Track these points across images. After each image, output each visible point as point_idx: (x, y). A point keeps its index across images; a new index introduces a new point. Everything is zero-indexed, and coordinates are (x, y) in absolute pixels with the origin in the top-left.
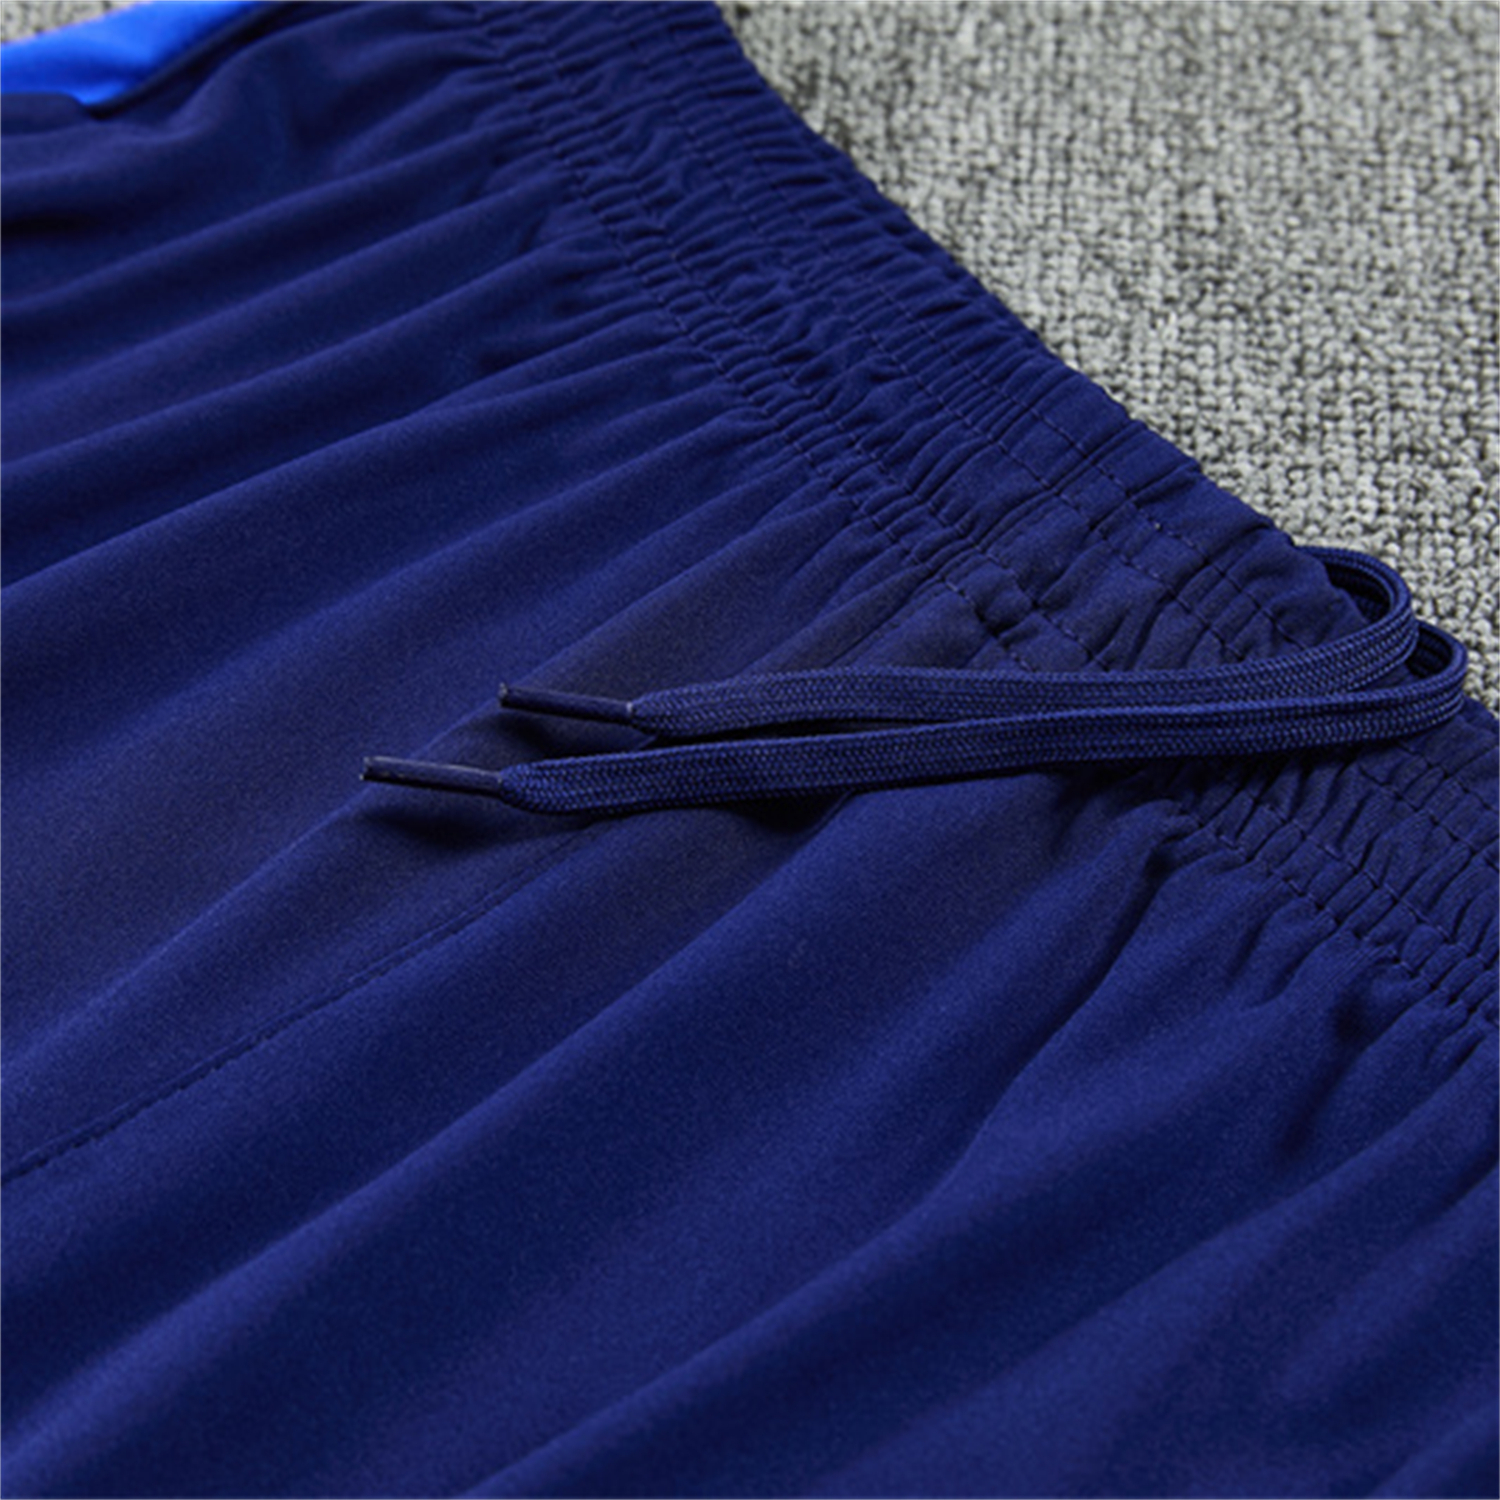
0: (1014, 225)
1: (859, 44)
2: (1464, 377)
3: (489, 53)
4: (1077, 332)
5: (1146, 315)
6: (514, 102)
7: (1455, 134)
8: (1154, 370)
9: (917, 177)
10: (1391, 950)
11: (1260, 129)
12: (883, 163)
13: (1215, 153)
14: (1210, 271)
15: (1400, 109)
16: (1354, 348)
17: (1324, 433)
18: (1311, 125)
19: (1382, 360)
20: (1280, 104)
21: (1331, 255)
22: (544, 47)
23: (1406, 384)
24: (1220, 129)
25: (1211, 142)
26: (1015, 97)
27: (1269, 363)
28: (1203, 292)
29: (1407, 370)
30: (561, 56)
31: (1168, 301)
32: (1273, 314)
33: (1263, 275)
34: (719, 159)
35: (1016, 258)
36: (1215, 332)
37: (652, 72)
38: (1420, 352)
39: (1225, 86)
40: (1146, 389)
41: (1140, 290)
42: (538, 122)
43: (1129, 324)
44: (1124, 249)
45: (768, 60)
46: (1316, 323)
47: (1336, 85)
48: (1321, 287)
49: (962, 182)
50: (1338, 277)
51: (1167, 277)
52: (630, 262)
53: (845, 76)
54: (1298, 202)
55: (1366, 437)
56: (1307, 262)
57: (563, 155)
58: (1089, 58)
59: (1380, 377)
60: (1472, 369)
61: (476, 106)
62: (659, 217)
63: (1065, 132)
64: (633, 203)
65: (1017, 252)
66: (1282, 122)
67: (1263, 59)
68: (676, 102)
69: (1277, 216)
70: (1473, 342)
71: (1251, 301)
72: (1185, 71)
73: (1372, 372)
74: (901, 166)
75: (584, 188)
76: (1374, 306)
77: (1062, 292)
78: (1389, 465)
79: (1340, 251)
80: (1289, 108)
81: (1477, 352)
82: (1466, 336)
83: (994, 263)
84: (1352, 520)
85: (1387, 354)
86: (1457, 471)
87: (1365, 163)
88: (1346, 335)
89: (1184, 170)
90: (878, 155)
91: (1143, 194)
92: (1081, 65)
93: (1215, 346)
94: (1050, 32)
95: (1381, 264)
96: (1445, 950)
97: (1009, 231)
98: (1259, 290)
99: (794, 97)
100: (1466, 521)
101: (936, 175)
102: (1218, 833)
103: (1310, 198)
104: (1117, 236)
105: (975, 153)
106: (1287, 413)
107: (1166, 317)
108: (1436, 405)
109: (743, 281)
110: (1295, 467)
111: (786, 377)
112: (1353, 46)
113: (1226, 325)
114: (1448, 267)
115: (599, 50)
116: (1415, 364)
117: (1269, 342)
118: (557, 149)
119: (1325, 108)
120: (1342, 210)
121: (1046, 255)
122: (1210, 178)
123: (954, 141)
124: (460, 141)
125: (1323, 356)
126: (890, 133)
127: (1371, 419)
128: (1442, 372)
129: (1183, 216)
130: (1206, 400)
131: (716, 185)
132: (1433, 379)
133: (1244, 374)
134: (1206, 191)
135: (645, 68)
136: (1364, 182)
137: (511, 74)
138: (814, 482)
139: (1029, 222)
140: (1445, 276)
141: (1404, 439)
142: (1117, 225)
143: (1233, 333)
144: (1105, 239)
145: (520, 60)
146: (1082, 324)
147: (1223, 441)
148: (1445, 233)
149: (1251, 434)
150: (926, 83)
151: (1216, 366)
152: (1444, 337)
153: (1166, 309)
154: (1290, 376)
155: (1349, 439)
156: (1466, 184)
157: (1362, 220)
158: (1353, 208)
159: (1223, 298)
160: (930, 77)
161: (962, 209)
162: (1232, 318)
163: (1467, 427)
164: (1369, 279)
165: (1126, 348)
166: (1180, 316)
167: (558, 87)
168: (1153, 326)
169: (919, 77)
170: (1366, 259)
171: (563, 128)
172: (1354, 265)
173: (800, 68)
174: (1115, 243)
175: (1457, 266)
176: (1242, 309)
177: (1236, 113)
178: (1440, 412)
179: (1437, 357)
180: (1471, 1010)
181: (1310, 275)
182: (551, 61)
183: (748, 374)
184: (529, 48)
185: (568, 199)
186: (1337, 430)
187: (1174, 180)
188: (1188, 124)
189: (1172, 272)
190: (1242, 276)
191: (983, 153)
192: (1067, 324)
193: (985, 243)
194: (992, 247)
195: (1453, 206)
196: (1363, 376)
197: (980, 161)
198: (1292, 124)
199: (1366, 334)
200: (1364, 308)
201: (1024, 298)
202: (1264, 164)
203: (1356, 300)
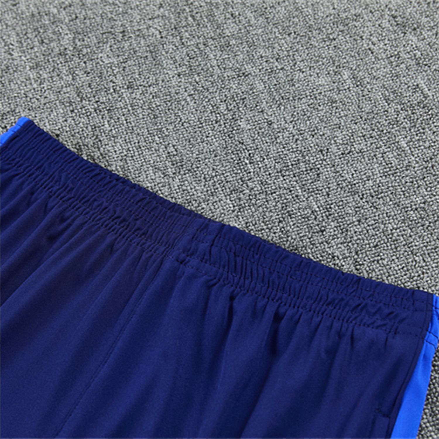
0: (136, 167)
1: (85, 135)
2: (238, 170)
3: (20, 172)
4: (159, 187)
5: (171, 179)
6: (29, 180)
7: (214, 114)
8: (178, 191)
9: (112, 163)
10: (280, 301)
11: (175, 127)
12: (103, 162)
13: (169, 136)
14: (179, 164)
15: (201, 112)
16: (214, 172)
17: (216, 192)
18: (185, 122)
19: (221, 172)
20: (176, 119)
21: (201, 152)
22: (30, 166)
23: (227, 176)
24: (167, 129)
25: (167, 133)
26: (123, 136)
27: (199, 181)
28: (180, 169)
29: (226, 173)
30: (35, 166)
31: (174, 174)
32: (195, 169)
33: (190, 161)
34: (78, 176)
35: (140, 175)
36: (186, 177)
37: (54, 162)
38: (227, 168)
39: (164, 119)
40: (178, 195)
41: (167, 173)
42: (36, 182)
43: (169, 182)
44: (161, 165)
45: (68, 145)
46: (205, 168)
47: (186, 111)
48: (202, 159)
49: (121, 160)
50: (204, 156)
51: (171, 168)
52: (70, 206)
53: (86, 144)
54: (190, 141)
55: (224, 191)
56: (197, 155)
57: (45, 188)
58: (134, 121)
59: (222, 176)
60: (238, 168)
61: (22, 184)
62: (71, 193)
63: (137, 141)
64: (65, 193)
65: (139, 173)
66: (179, 124)
67: (169, 109)
68: (63, 167)
69: (187, 146)
70: (236, 162)
71: (190, 168)
72: (154, 118)
73: (220, 176)
74: (107, 161)
75: (53, 193)
76: (214, 160)
77: (152, 179)
78: (231, 196)
79: (202, 150)
80: (179, 120)
81: (238, 163)
82: (234, 161)
83: (136, 177)
84: (229, 210)
85: (221, 171)
86: (244, 192)
87: (199, 127)
88: (211, 169)
89: (164, 142)
90: (102, 161)
91: (159, 150)
92: (133, 124)
93: (187, 180)
94: (123, 118)
95: (212, 150)
96: (290, 298)
97: (136, 169)
98: (191, 165)
99: (78, 152)
100: (250, 202)
101: (115, 161)
102: (240, 288)
103: (192, 139)
104: (157, 162)
105: (120, 153)
106: (207, 191)
107: (175, 177)
108: (235, 178)
109: (96, 203)
110: (214, 203)
111: (116, 223)
112: (185, 100)
113: (187, 175)
114: (225, 146)
115: (42, 162)
116: (227, 171)
117: (197, 176)
118: (43, 186)
119: (186, 118)
120: (199, 140)
121: (145, 172)
122: (170, 142)
123: (115, 151)
124: (23, 193)
125: (209, 175)
126: (101, 155)
127: (223, 186)
128: (233, 171)
129: (169, 153)
130: (191, 194)
131: (80, 182)
132: (232, 173)
133: (196, 185)
134: (171, 145)
135: (53, 162)
136: (201, 132)
137: (26, 174)
138: (133, 245)
139: (139, 165)
140: (225, 148)
141: (232, 188)
142: (156, 159)
143: (190, 176)
144: (155, 164)
145: (27, 170)
146: (160, 185)
147: (198, 202)
148: (221, 138)
149: (202, 198)
150: (103, 140)
151: (189, 185)
152: (230, 162)
153: (174, 175)
154: (205, 182)
155: (221, 192)
156: (220, 125)
157: (204, 141)
158: (201, 139)
159: (184, 169)
160: (103, 138)
161: (124, 167)
162: (188, 173)
163: (242, 181)
164: (211, 154)
165: (170, 187)
166: (178, 176)
167: (37, 173)
168: (173, 181)
169: (102, 139)
170: (208, 150)
171: (42, 181)
172: (207, 152)
173: (76, 145)
174: (158, 164)
175: (226, 145)
176: (189, 170)
177: (169, 124)
178: (236, 180)
179: (231, 167)
180: (298, 307)
181: (199, 157)
182: (33, 168)
183: (108, 225)
184: (27, 167)
185: (50, 197)
186: (218, 191)
187: (163, 145)
188: (160, 130)
189: (172, 166)
190: (186, 163)
191: (122, 152)
192: (156, 186)
193: (132, 173)
194: (134, 174)
195: (220, 131)
196: (218, 177)
197: (123, 154)
198: (181, 123)
199: (215, 167)
200: (212, 162)
201: (146, 184)
202: (180, 135)
203: (210, 160)
